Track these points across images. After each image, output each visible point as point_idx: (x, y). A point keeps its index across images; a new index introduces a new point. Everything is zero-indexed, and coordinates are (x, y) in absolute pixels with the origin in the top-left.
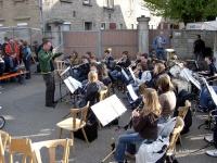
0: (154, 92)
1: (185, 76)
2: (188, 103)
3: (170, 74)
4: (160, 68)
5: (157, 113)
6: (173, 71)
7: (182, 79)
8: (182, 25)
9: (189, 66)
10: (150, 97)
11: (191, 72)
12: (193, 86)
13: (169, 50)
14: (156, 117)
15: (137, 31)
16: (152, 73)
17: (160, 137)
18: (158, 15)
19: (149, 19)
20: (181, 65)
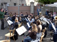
0: (36, 25)
1: (45, 20)
2: (46, 28)
3: (40, 20)
5: (36, 31)
6: (41, 18)
7: (44, 21)
8: (44, 5)
9: (46, 17)
10: (34, 26)
11: (46, 19)
12: (47, 23)
13: (40, 12)
14: (36, 32)
15: (30, 6)
16: (35, 19)
17: (37, 39)
18: (37, 2)
19: (34, 3)
20: (43, 17)
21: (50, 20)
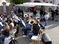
2: (17, 25)
4: (9, 17)
6: (13, 17)
7: (16, 19)
9: (17, 15)
11: (18, 17)
18: (9, 2)
21: (21, 18)
